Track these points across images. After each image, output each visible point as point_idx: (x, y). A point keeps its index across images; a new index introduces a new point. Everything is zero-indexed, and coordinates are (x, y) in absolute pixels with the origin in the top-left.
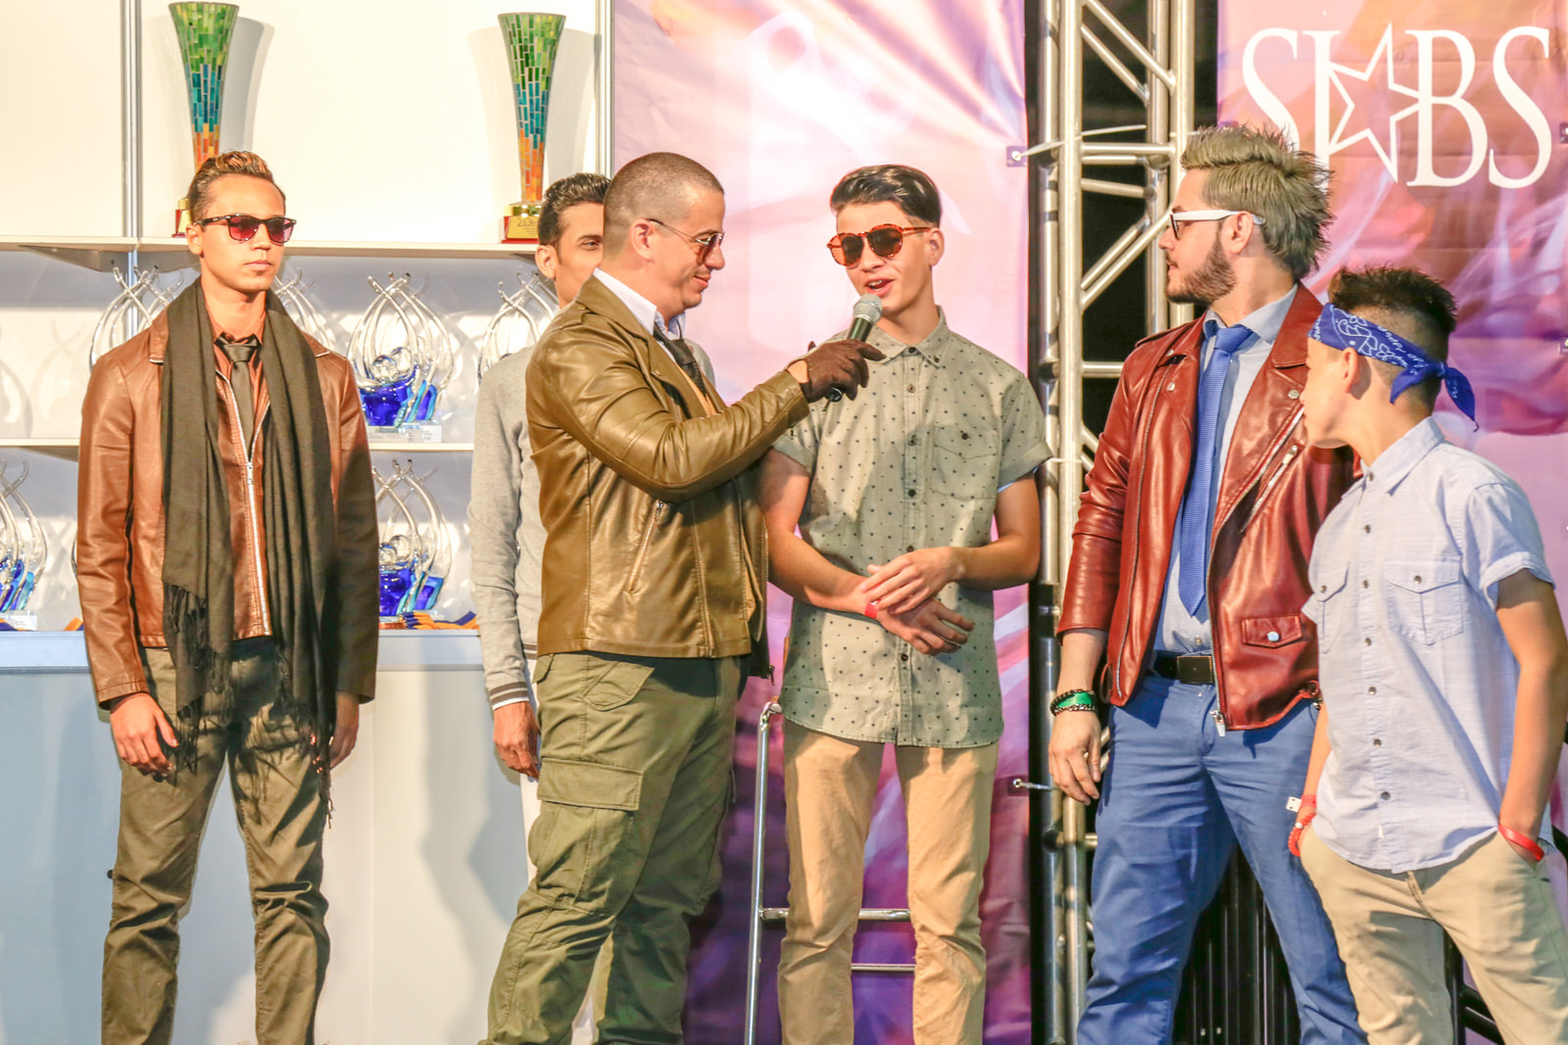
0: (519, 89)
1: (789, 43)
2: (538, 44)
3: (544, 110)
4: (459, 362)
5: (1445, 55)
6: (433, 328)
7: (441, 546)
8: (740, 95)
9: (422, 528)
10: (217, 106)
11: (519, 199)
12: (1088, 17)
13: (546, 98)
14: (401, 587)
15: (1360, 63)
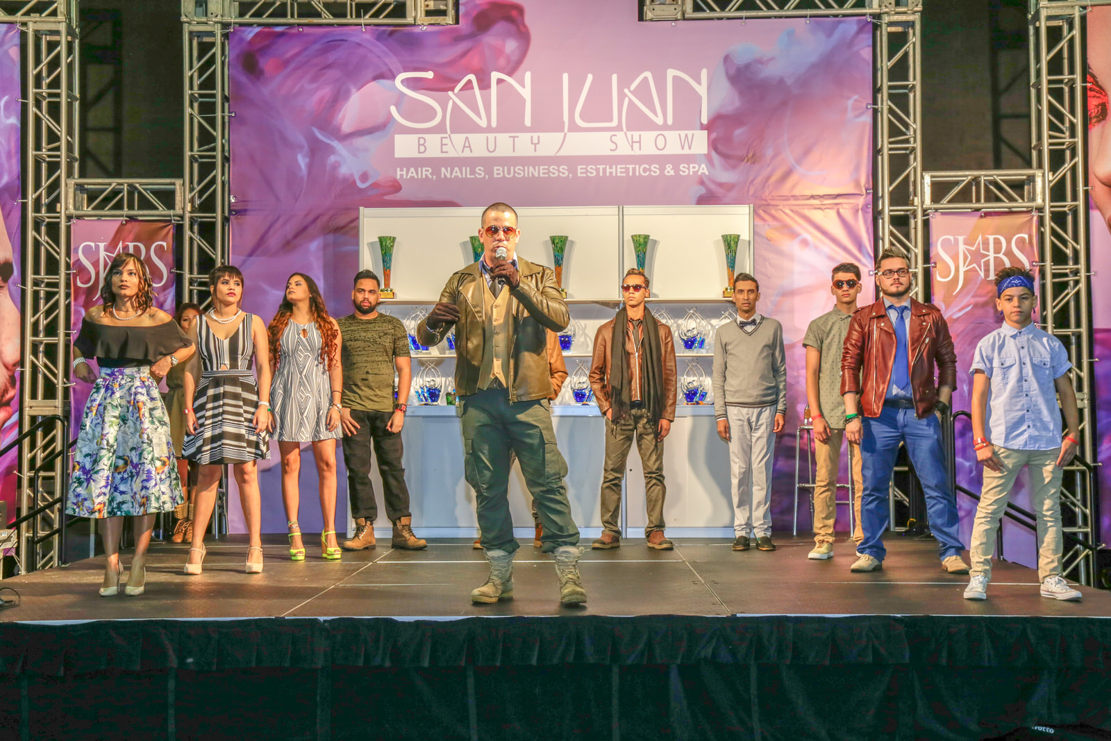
0: (727, 256)
1: (805, 243)
2: (732, 243)
3: (734, 262)
4: (711, 332)
5: (997, 242)
6: (704, 323)
7: (706, 383)
8: (791, 258)
9: (701, 379)
10: (644, 263)
11: (727, 286)
12: (892, 234)
13: (735, 258)
14: (695, 394)
15: (972, 245)
